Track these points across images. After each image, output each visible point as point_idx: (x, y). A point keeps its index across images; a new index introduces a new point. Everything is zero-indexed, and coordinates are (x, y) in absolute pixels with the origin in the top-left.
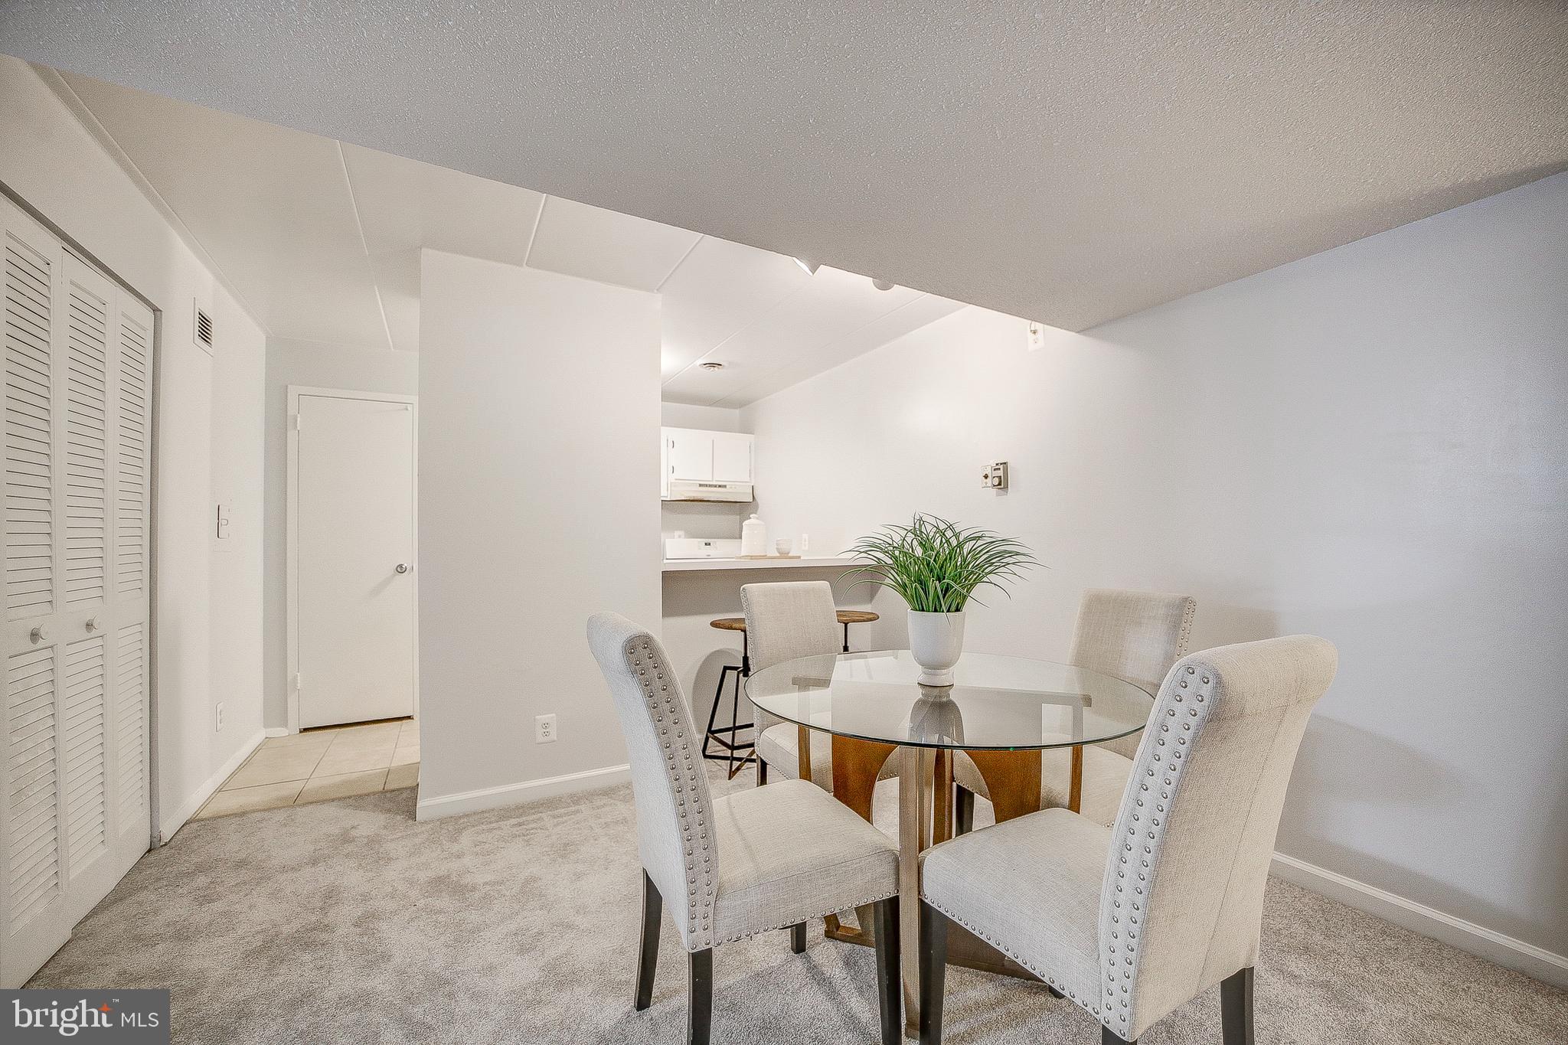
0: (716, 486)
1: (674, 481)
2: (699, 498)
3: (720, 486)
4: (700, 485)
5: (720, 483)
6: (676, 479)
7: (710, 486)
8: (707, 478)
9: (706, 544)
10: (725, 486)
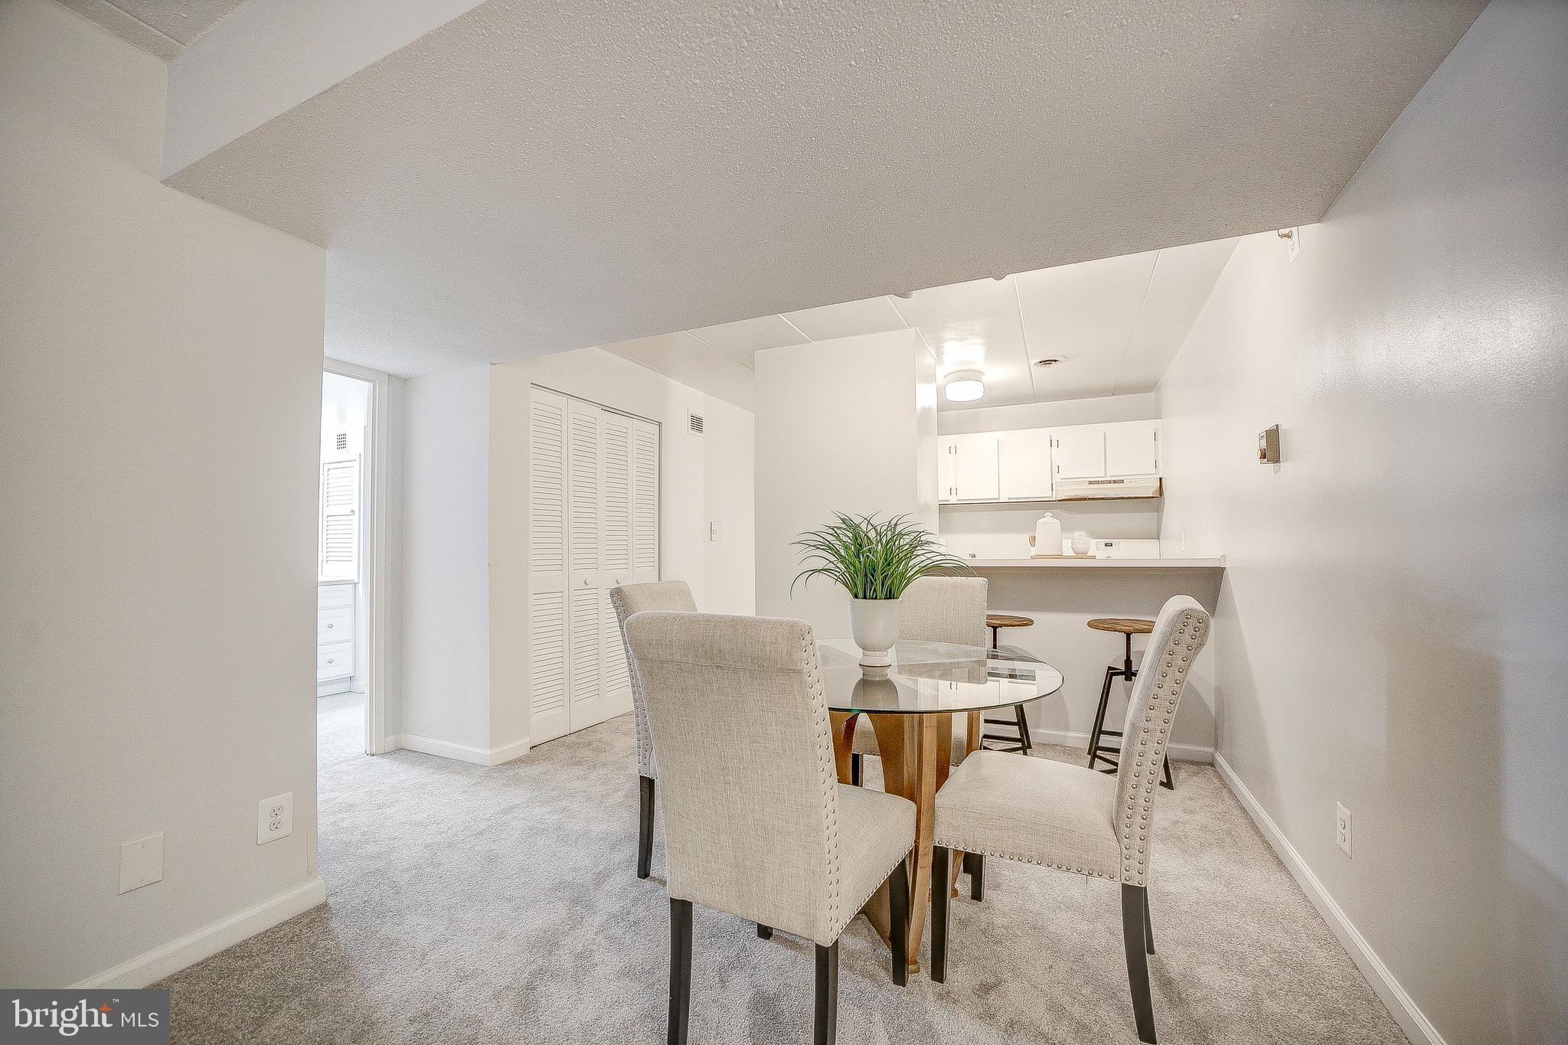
0: (1110, 482)
1: (1060, 480)
2: (1082, 496)
3: (1115, 482)
4: (1090, 483)
5: (1114, 479)
6: (1062, 479)
7: (1103, 482)
8: (1098, 474)
9: (1106, 545)
10: (1123, 481)
